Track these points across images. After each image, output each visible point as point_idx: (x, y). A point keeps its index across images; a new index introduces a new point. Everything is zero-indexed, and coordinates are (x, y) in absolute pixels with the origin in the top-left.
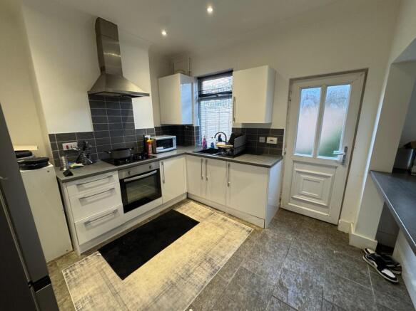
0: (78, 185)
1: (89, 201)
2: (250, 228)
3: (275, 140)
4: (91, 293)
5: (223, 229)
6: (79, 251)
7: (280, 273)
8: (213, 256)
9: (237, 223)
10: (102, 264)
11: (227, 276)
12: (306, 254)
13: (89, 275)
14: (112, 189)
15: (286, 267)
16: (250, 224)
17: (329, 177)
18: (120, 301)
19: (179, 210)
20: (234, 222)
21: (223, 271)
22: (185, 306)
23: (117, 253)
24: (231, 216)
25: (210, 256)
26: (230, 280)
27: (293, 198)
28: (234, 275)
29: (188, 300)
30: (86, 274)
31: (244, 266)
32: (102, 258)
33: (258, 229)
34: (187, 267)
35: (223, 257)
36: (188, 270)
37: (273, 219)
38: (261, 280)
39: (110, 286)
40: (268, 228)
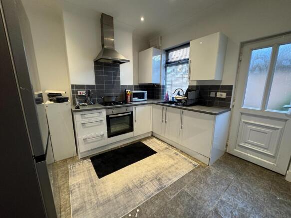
0: (81, 115)
1: (87, 126)
2: (196, 163)
3: (224, 95)
4: (80, 182)
5: (174, 160)
6: (80, 157)
7: (217, 202)
8: (162, 177)
9: (186, 158)
10: (90, 167)
11: (170, 194)
12: (246, 194)
13: (81, 171)
14: (101, 121)
15: (224, 199)
16: (197, 160)
17: (278, 129)
18: (95, 191)
19: (145, 143)
20: (184, 156)
21: (168, 189)
22: (135, 206)
23: (100, 162)
24: (182, 152)
25: (160, 177)
26: (172, 197)
27: (239, 145)
28: (176, 194)
29: (137, 203)
30: (80, 170)
31: (186, 190)
32: (91, 163)
33: (203, 165)
34: (142, 180)
35: (170, 180)
36: (142, 183)
37: (218, 159)
38: (199, 204)
39: (91, 180)
40: (212, 166)
